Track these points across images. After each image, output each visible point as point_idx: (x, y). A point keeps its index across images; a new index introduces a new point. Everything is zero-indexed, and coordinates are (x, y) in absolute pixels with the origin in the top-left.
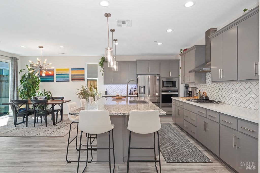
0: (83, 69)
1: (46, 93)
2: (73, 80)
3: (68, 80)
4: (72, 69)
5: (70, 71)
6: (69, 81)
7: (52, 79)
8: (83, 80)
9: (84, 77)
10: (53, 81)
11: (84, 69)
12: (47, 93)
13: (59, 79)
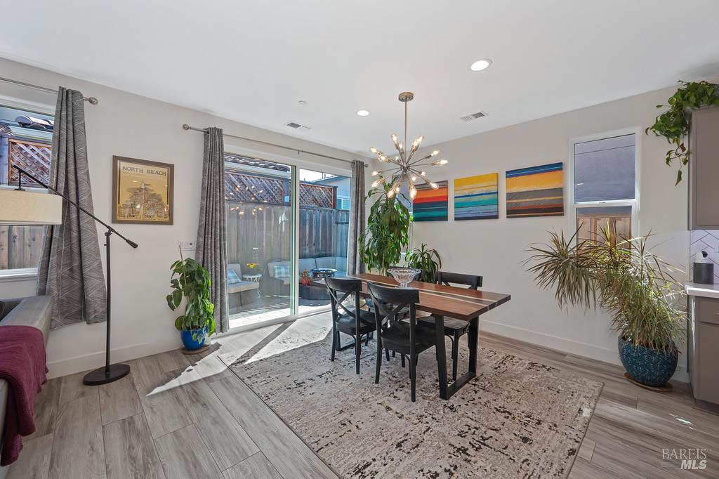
0: (558, 167)
1: (426, 256)
2: (513, 212)
3: (495, 214)
4: (510, 174)
5: (503, 180)
6: (496, 217)
7: (442, 213)
8: (557, 210)
9: (562, 199)
10: (445, 218)
11: (561, 164)
12: (428, 254)
13: (464, 211)
